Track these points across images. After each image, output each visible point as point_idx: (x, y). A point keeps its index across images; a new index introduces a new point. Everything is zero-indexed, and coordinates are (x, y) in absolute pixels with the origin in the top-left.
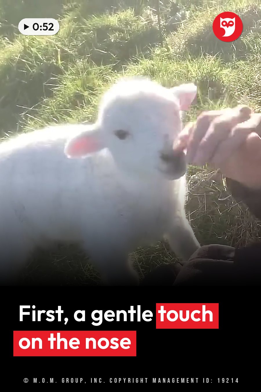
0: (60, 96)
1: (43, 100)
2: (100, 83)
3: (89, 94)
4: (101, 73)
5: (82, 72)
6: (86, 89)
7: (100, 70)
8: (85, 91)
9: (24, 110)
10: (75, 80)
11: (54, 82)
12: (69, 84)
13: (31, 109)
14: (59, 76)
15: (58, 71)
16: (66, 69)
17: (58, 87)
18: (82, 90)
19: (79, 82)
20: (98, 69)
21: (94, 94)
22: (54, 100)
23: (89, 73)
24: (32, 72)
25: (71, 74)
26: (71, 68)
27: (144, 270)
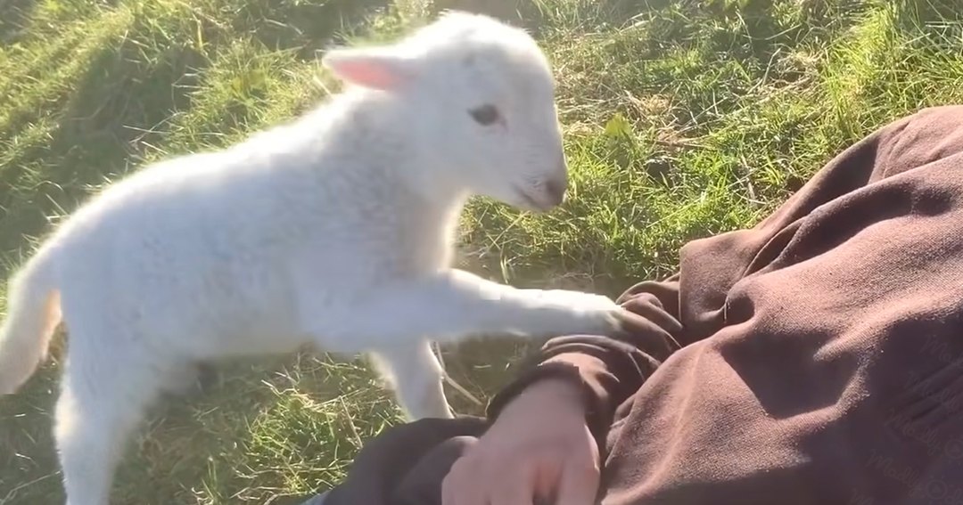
0: (203, 107)
1: (172, 114)
2: (274, 83)
3: (255, 104)
4: (277, 64)
5: (242, 63)
6: (250, 95)
7: (275, 58)
8: (248, 98)
9: (137, 134)
10: (228, 77)
11: (193, 82)
12: (218, 85)
13: (150, 131)
14: (202, 70)
15: (199, 61)
16: (213, 56)
17: (197, 90)
18: (243, 97)
19: (236, 82)
20: (271, 56)
21: (263, 105)
22: (192, 115)
23: (254, 65)
24: (150, 61)
25: (223, 66)
26: (221, 55)
27: (359, 428)
